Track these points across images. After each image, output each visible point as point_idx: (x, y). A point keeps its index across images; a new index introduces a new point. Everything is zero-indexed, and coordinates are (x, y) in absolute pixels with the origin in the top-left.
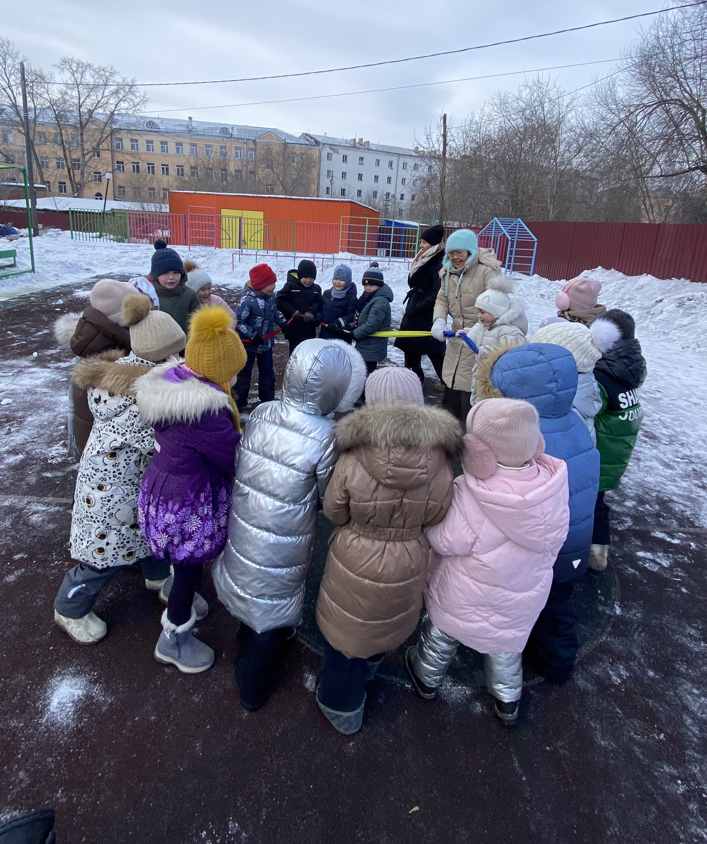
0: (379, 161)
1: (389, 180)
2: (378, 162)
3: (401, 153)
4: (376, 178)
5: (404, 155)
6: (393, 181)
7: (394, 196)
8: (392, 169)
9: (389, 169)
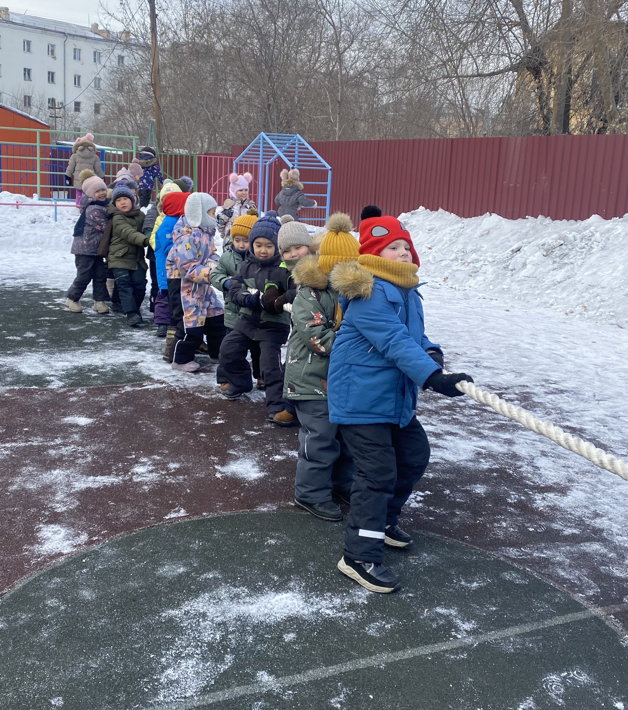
0: (29, 43)
1: (51, 77)
2: (27, 45)
3: (68, 32)
4: (27, 72)
5: (74, 36)
6: (58, 77)
7: (63, 106)
8: (55, 58)
9: (50, 58)
